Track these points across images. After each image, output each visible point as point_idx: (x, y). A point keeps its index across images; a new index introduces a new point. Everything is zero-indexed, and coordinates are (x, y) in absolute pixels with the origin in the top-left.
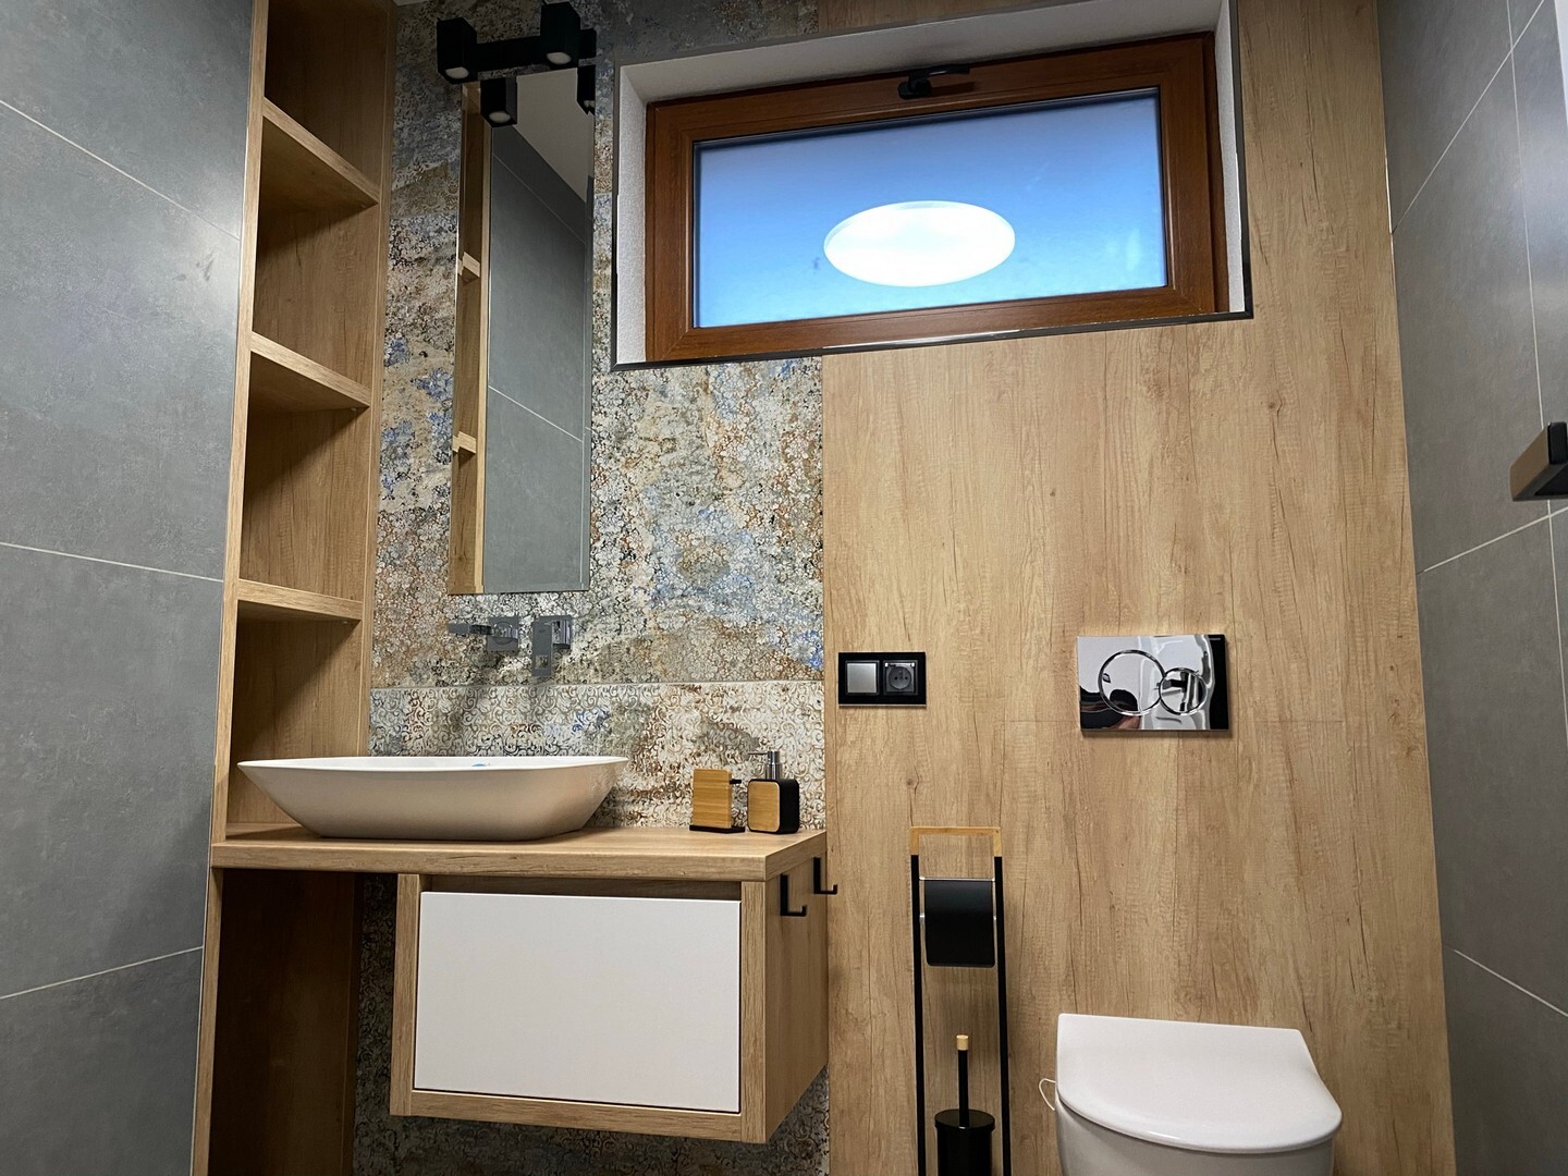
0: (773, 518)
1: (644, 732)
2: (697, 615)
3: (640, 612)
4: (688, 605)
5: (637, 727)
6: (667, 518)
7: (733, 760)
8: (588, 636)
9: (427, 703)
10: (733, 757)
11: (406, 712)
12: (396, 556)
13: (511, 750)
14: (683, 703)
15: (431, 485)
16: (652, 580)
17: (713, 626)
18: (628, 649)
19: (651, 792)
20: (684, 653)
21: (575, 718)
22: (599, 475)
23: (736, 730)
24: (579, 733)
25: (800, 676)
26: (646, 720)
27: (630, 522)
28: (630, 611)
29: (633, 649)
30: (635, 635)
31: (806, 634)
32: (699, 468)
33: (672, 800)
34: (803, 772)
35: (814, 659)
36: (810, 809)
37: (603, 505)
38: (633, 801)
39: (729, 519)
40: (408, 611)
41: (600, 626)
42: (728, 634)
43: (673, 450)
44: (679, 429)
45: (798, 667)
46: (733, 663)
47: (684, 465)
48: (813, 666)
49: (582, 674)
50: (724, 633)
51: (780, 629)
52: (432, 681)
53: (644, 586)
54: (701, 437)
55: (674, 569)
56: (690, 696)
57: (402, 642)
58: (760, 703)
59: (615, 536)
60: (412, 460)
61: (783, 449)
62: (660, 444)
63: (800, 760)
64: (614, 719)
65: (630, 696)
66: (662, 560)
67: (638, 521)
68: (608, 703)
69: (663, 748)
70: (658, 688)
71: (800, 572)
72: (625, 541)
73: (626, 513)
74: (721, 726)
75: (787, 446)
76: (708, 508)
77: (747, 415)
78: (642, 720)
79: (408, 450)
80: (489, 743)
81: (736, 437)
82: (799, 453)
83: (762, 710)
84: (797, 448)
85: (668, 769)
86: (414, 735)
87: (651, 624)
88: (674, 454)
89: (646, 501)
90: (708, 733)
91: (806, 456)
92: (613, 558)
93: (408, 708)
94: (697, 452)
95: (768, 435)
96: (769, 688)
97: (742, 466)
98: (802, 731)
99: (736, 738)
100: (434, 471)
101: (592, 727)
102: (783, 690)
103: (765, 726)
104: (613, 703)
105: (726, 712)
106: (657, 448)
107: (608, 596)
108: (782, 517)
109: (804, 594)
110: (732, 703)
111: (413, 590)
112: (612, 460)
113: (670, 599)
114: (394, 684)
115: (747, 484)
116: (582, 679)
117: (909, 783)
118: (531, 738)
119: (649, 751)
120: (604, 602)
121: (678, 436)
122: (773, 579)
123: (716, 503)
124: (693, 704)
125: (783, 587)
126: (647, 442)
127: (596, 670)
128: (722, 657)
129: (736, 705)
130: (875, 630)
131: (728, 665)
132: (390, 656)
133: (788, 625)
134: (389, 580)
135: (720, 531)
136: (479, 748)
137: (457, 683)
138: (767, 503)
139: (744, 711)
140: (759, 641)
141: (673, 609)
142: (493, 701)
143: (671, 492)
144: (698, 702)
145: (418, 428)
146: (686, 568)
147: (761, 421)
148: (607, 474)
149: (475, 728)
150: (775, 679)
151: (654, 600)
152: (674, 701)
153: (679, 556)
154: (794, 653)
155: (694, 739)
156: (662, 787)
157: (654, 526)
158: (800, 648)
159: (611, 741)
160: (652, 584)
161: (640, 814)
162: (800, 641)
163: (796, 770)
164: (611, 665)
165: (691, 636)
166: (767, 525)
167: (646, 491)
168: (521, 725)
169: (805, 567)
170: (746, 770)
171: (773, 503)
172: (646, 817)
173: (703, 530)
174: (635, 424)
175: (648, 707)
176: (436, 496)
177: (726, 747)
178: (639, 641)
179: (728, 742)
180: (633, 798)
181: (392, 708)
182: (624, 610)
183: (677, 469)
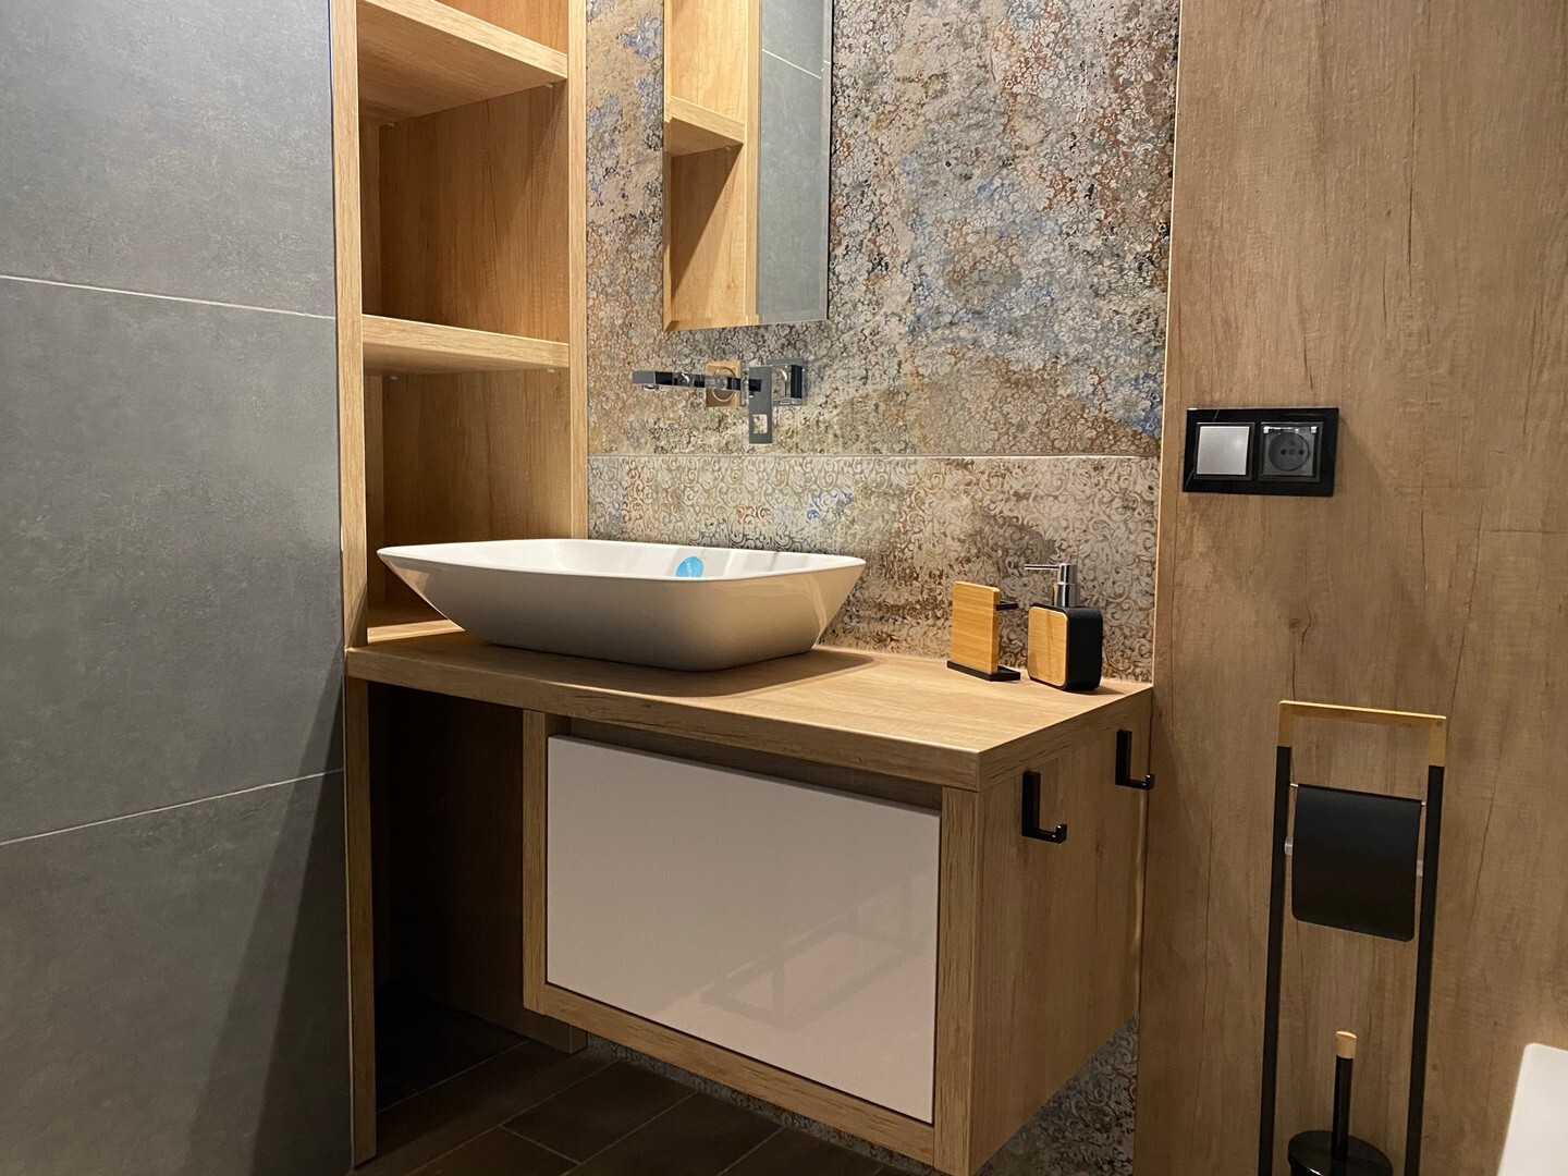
0: (1091, 190)
1: (896, 525)
2: (970, 354)
3: (893, 352)
4: (959, 338)
5: (887, 516)
6: (932, 203)
7: (1016, 571)
8: (826, 387)
9: (646, 474)
10: (1016, 567)
11: (625, 484)
12: (606, 281)
13: (738, 540)
14: (949, 484)
15: (642, 183)
16: (909, 301)
17: (994, 369)
18: (877, 406)
19: (904, 608)
20: (951, 411)
21: (810, 501)
22: (841, 144)
23: (1022, 528)
24: (816, 522)
25: (1123, 447)
26: (899, 507)
27: (881, 214)
28: (880, 349)
29: (882, 407)
30: (885, 385)
31: (1136, 380)
32: (980, 117)
33: (931, 622)
34: (1120, 595)
35: (1146, 420)
36: (1129, 652)
37: (846, 190)
38: (882, 618)
39: (1022, 198)
40: (623, 355)
41: (842, 373)
42: (1017, 382)
43: (943, 92)
44: (953, 57)
45: (1120, 432)
46: (1021, 427)
47: (958, 115)
48: (1144, 431)
49: (819, 441)
50: (1008, 380)
51: (1096, 372)
52: (650, 447)
53: (898, 310)
54: (985, 66)
55: (941, 282)
56: (959, 475)
57: (618, 395)
58: (1059, 488)
59: (861, 237)
60: (620, 149)
61: (1113, 69)
62: (925, 86)
63: (1117, 577)
64: (858, 504)
65: (878, 473)
66: (924, 270)
67: (892, 211)
68: (850, 483)
69: (920, 548)
70: (915, 462)
71: (1131, 276)
72: (875, 243)
73: (876, 199)
74: (1001, 521)
75: (1119, 64)
76: (991, 183)
77: (1057, 18)
78: (893, 508)
79: (616, 136)
80: (713, 528)
81: (1037, 59)
82: (1138, 73)
83: (1061, 499)
84: (1136, 66)
85: (927, 578)
86: (634, 514)
87: (907, 368)
88: (945, 99)
89: (903, 180)
90: (981, 531)
91: (1149, 77)
92: (858, 270)
93: (626, 482)
94: (978, 91)
95: (1089, 49)
96: (1073, 465)
97: (1045, 105)
98: (1121, 532)
99: (1021, 539)
100: (644, 162)
101: (831, 515)
102: (1096, 469)
103: (1064, 524)
104: (857, 482)
105: (1008, 500)
106: (920, 93)
107: (851, 329)
108: (1106, 187)
109: (1134, 314)
110: (1017, 486)
111: (628, 326)
112: (859, 118)
113: (935, 329)
114: (611, 450)
115: (1053, 137)
116: (818, 447)
117: (1293, 625)
118: (760, 525)
119: (902, 551)
120: (846, 337)
121: (950, 69)
122: (1088, 291)
123: (1005, 172)
124: (962, 487)
125: (1102, 302)
126: (907, 84)
127: (836, 436)
128: (1005, 416)
129: (1023, 491)
130: (1251, 371)
131: (1013, 430)
132: (607, 413)
133: (1107, 367)
134: (601, 314)
135: (1009, 217)
136: (702, 534)
137: (677, 450)
138: (1083, 163)
139: (1035, 499)
140: (1062, 391)
141: (938, 344)
142: (716, 474)
143: (938, 160)
144: (969, 484)
145: (625, 103)
146: (957, 280)
147: (1078, 24)
148: (852, 141)
149: (697, 509)
150: (1084, 451)
151: (912, 331)
152: (935, 481)
153: (951, 261)
154: (1115, 411)
155: (962, 537)
156: (918, 602)
157: (914, 217)
158: (1126, 402)
159: (854, 535)
160: (910, 308)
161: (890, 636)
162: (1126, 390)
163: (1109, 591)
164: (854, 428)
165: (962, 385)
166: (1082, 201)
167: (904, 162)
168: (748, 508)
169: (1140, 268)
170: (1035, 587)
171: (1093, 163)
172: (897, 641)
173: (986, 217)
174: (891, 57)
175: (901, 489)
176: (647, 196)
177: (1006, 552)
178: (891, 394)
179: (1010, 544)
180: (880, 614)
181: (611, 479)
182: (871, 347)
183: (949, 122)
